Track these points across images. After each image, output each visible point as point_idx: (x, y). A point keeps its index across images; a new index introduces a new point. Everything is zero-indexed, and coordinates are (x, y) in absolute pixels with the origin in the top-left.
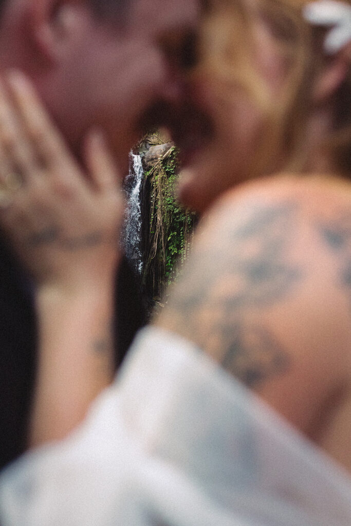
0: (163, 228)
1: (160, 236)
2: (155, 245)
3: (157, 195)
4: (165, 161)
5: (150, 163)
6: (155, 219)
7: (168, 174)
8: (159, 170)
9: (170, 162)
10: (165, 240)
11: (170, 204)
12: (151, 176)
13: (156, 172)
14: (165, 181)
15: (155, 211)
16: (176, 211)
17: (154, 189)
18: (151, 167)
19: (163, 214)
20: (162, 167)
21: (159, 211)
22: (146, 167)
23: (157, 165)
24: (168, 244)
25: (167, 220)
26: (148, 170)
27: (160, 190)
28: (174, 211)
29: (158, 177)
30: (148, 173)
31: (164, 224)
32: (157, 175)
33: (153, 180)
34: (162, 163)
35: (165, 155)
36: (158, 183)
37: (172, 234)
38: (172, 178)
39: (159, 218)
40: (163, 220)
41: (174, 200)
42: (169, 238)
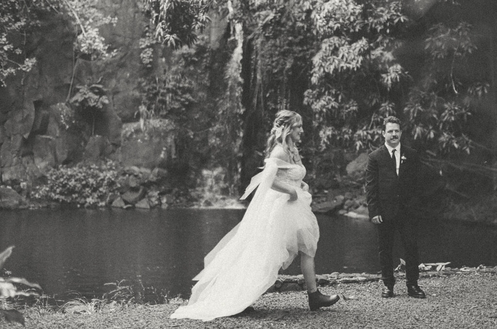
0: (262, 86)
1: (259, 93)
2: (255, 101)
3: (257, 56)
4: (265, 27)
5: (251, 28)
6: (255, 77)
7: (268, 38)
8: (259, 35)
9: (269, 28)
10: (264, 96)
11: (269, 65)
12: (252, 40)
13: (255, 37)
14: (265, 45)
15: (255, 70)
16: (275, 71)
17: (255, 51)
18: (251, 32)
19: (262, 73)
20: (262, 32)
21: (259, 71)
22: (246, 31)
23: (258, 30)
24: (266, 100)
25: (266, 80)
26: (249, 34)
27: (260, 53)
28: (272, 71)
29: (259, 41)
30: (249, 37)
31: (263, 82)
32: (257, 38)
33: (254, 43)
34: (262, 29)
35: (264, 22)
36: (258, 46)
37: (270, 91)
38: (272, 42)
39: (259, 77)
40: (262, 79)
41: (273, 62)
42: (268, 95)
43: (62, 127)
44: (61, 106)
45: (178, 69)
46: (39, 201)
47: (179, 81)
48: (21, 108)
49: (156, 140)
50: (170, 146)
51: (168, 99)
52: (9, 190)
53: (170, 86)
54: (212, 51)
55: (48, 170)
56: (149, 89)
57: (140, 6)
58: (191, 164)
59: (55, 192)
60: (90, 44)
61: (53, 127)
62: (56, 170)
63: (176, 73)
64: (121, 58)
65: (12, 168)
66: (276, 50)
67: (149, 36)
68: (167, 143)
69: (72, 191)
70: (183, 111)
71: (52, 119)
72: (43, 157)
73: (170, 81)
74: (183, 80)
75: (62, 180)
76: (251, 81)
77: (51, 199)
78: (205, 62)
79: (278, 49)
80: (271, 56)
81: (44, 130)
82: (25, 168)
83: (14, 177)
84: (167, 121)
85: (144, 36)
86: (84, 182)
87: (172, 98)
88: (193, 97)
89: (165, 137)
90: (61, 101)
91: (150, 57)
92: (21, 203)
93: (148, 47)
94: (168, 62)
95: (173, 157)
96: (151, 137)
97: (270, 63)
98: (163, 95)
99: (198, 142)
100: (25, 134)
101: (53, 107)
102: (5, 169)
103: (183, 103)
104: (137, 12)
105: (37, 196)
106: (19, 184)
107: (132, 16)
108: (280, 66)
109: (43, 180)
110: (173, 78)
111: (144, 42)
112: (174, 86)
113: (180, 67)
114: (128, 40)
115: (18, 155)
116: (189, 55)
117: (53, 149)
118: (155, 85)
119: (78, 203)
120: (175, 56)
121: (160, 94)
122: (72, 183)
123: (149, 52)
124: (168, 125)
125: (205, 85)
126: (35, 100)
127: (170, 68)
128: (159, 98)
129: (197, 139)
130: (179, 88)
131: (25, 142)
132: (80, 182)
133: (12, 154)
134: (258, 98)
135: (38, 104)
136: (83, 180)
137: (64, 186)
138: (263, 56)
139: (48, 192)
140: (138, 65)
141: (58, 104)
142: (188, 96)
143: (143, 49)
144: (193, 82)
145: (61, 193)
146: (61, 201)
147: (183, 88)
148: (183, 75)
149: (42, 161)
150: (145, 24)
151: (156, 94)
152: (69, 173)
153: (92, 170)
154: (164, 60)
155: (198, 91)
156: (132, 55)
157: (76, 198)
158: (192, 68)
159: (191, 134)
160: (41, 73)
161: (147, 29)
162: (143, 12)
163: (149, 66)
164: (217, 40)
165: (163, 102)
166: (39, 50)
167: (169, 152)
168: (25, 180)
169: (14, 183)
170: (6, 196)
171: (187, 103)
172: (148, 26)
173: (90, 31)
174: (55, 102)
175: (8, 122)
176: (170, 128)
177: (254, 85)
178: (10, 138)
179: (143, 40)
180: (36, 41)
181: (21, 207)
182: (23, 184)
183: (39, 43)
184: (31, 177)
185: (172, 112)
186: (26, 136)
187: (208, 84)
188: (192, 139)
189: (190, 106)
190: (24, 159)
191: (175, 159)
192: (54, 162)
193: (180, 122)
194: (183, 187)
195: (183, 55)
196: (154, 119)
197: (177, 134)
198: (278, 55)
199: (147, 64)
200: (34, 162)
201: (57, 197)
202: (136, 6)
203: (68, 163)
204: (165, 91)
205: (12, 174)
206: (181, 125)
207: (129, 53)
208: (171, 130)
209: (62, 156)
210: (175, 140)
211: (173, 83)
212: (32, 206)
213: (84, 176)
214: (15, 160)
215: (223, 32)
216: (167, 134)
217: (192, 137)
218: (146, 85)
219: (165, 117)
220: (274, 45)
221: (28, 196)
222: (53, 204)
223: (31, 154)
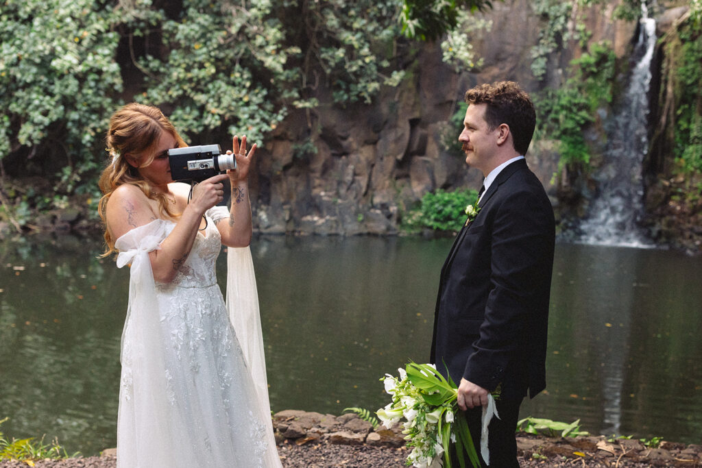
0: (673, 101)
1: (669, 109)
2: (663, 119)
3: (669, 64)
4: (681, 27)
5: (663, 30)
6: (665, 92)
7: (683, 41)
8: (673, 37)
9: (686, 28)
10: (675, 112)
11: (683, 75)
12: (664, 44)
13: (669, 40)
14: (679, 49)
15: (666, 82)
16: (689, 82)
17: (666, 58)
18: (664, 33)
19: (674, 84)
20: (677, 33)
21: (670, 83)
22: (659, 33)
23: (671, 31)
24: (678, 118)
25: (678, 93)
26: (661, 37)
27: (673, 59)
28: (686, 82)
29: (672, 45)
30: (662, 40)
31: (675, 96)
32: (671, 41)
33: (665, 48)
34: (677, 29)
35: (681, 21)
36: (671, 51)
37: (682, 107)
38: (687, 45)
39: (670, 89)
40: (674, 91)
41: (687, 70)
42: (679, 112)
43: (442, 148)
44: (442, 125)
45: (575, 82)
46: (412, 227)
47: (575, 97)
48: (395, 126)
49: (546, 164)
50: (562, 172)
51: (561, 117)
52: (377, 214)
53: (564, 102)
54: (616, 59)
55: (423, 194)
56: (540, 106)
57: (535, 7)
58: (585, 192)
59: (429, 218)
60: (455, 53)
61: (432, 148)
62: (431, 194)
63: (572, 86)
64: (512, 70)
65: (385, 192)
66: (692, 55)
67: (543, 44)
68: (557, 168)
69: (448, 218)
70: (577, 132)
71: (430, 140)
72: (419, 179)
73: (565, 96)
74: (579, 95)
75: (436, 205)
76: (661, 95)
77: (424, 226)
78: (607, 73)
79: (696, 54)
80: (686, 63)
81: (422, 151)
82: (399, 192)
83: (385, 201)
84: (560, 143)
85: (537, 43)
86: (461, 209)
87: (566, 117)
88: (591, 115)
89: (556, 161)
90: (442, 119)
91: (543, 69)
92: (389, 228)
93: (542, 56)
94: (565, 74)
95: (564, 183)
96: (541, 160)
97: (684, 72)
98: (557, 112)
99: (593, 167)
100: (398, 154)
101: (432, 126)
102: (375, 193)
103: (578, 123)
104: (530, 15)
105: (410, 222)
106: (388, 208)
107: (524, 19)
108: (695, 76)
109: (418, 204)
110: (568, 93)
111: (538, 51)
112: (570, 102)
113: (577, 79)
114: (519, 49)
115: (391, 177)
116: (589, 65)
117: (431, 172)
118: (547, 101)
119: (455, 231)
120: (570, 66)
121: (553, 112)
122: (448, 209)
123: (542, 62)
124: (561, 147)
125: (605, 100)
126: (411, 117)
127: (566, 81)
128: (552, 115)
129: (594, 164)
130: (575, 105)
131: (400, 164)
132: (457, 209)
133: (384, 175)
134: (668, 116)
135: (414, 123)
136: (460, 206)
137: (440, 212)
138: (676, 63)
139: (422, 217)
140: (531, 78)
141: (439, 123)
142: (584, 113)
143: (535, 59)
144: (591, 98)
145: (436, 220)
146: (435, 228)
147: (578, 104)
148: (580, 88)
149: (419, 184)
150: (539, 29)
151: (549, 112)
152: (446, 198)
153: (471, 196)
154: (560, 71)
155: (598, 107)
156: (523, 67)
157: (453, 226)
158: (590, 80)
159: (587, 158)
160: (418, 86)
161: (541, 35)
162: (538, 16)
163: (541, 79)
164: (622, 46)
165: (556, 121)
166: (416, 62)
167: (559, 179)
168: (397, 204)
169: (384, 206)
170: (374, 220)
171: (582, 122)
172: (543, 32)
173: (456, 38)
174: (435, 121)
175: (381, 141)
176: (562, 150)
177: (664, 100)
178: (382, 159)
179: (536, 48)
180: (413, 52)
181: (391, 233)
182: (393, 209)
183: (417, 55)
184: (404, 202)
185: (565, 132)
186: (400, 157)
187: (609, 99)
188: (587, 165)
189: (587, 125)
190: (399, 182)
191: (565, 187)
192: (431, 186)
193: (575, 144)
194: (573, 219)
195: (581, 64)
196: (546, 140)
197: (570, 157)
198: (695, 62)
199: (538, 76)
200: (410, 185)
201: (431, 223)
202: (529, 8)
203: (446, 187)
204: (558, 108)
205: (383, 197)
206: (575, 148)
207: (520, 64)
208: (564, 153)
209: (441, 179)
210: (567, 166)
211: (567, 98)
212: (404, 233)
213: (462, 203)
214: (387, 183)
215: (631, 35)
216: (557, 157)
217: (587, 161)
218: (537, 102)
219: (558, 138)
220: (691, 50)
221: (399, 220)
222: (426, 232)
223: (407, 176)
